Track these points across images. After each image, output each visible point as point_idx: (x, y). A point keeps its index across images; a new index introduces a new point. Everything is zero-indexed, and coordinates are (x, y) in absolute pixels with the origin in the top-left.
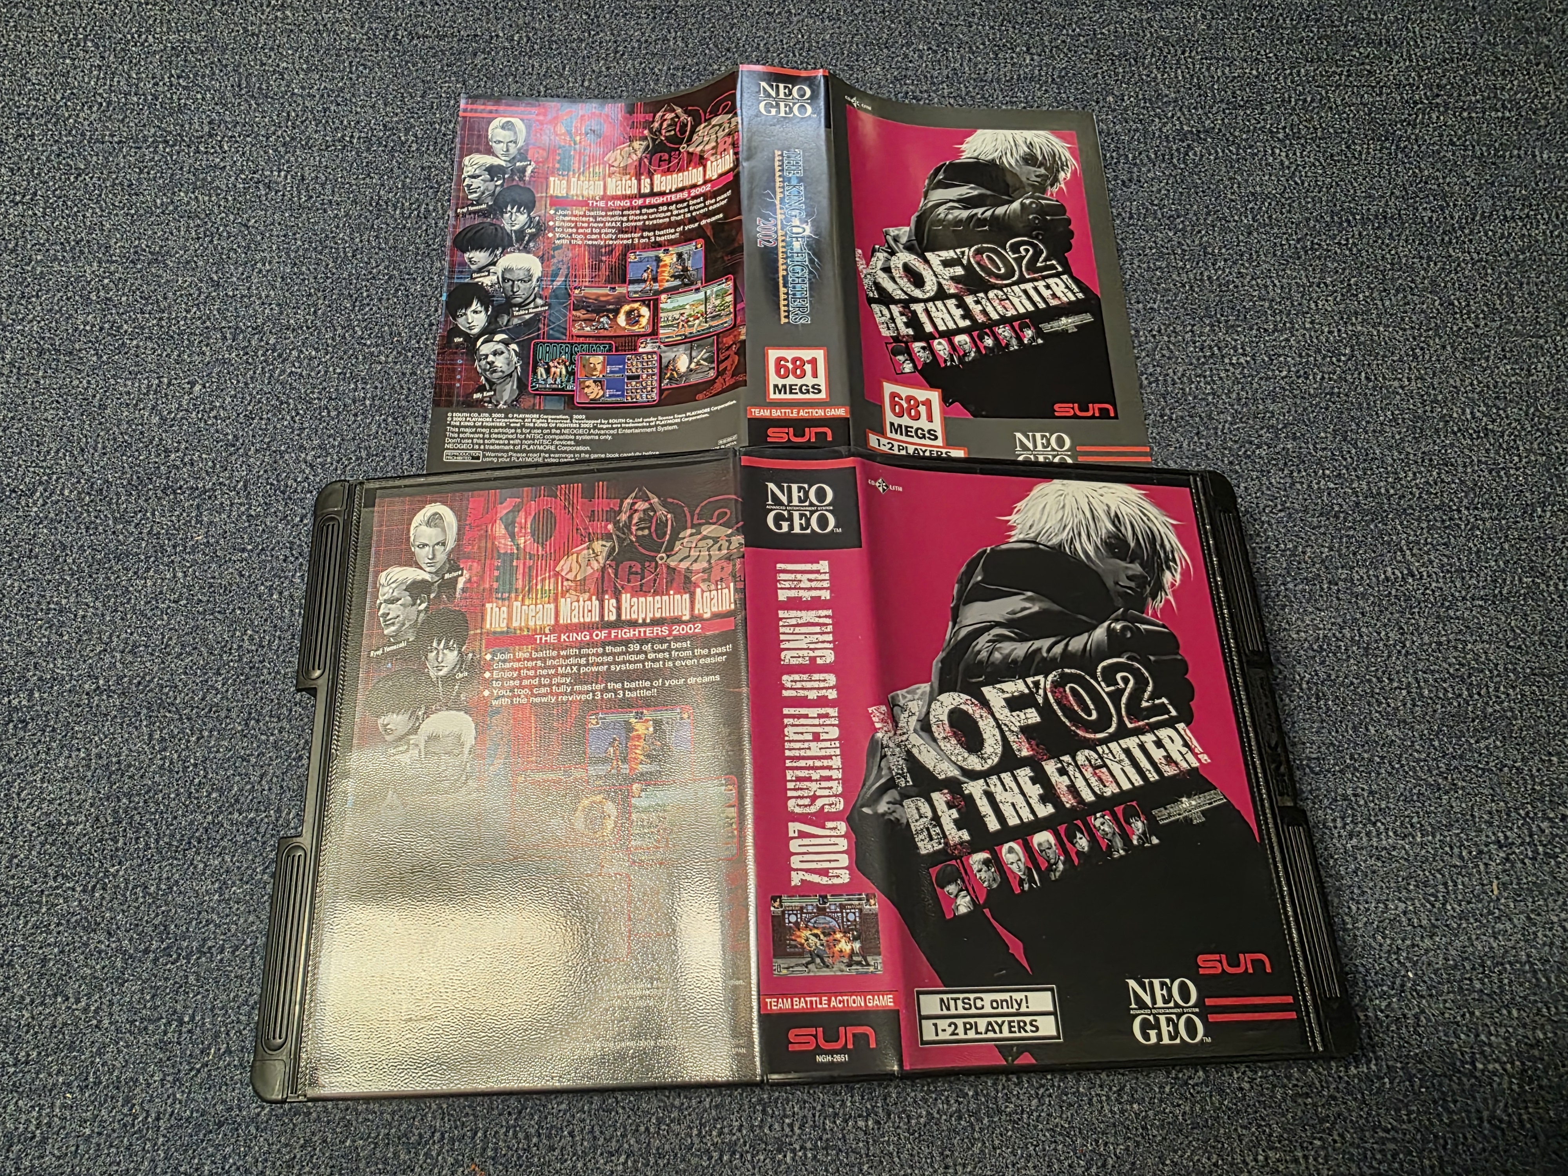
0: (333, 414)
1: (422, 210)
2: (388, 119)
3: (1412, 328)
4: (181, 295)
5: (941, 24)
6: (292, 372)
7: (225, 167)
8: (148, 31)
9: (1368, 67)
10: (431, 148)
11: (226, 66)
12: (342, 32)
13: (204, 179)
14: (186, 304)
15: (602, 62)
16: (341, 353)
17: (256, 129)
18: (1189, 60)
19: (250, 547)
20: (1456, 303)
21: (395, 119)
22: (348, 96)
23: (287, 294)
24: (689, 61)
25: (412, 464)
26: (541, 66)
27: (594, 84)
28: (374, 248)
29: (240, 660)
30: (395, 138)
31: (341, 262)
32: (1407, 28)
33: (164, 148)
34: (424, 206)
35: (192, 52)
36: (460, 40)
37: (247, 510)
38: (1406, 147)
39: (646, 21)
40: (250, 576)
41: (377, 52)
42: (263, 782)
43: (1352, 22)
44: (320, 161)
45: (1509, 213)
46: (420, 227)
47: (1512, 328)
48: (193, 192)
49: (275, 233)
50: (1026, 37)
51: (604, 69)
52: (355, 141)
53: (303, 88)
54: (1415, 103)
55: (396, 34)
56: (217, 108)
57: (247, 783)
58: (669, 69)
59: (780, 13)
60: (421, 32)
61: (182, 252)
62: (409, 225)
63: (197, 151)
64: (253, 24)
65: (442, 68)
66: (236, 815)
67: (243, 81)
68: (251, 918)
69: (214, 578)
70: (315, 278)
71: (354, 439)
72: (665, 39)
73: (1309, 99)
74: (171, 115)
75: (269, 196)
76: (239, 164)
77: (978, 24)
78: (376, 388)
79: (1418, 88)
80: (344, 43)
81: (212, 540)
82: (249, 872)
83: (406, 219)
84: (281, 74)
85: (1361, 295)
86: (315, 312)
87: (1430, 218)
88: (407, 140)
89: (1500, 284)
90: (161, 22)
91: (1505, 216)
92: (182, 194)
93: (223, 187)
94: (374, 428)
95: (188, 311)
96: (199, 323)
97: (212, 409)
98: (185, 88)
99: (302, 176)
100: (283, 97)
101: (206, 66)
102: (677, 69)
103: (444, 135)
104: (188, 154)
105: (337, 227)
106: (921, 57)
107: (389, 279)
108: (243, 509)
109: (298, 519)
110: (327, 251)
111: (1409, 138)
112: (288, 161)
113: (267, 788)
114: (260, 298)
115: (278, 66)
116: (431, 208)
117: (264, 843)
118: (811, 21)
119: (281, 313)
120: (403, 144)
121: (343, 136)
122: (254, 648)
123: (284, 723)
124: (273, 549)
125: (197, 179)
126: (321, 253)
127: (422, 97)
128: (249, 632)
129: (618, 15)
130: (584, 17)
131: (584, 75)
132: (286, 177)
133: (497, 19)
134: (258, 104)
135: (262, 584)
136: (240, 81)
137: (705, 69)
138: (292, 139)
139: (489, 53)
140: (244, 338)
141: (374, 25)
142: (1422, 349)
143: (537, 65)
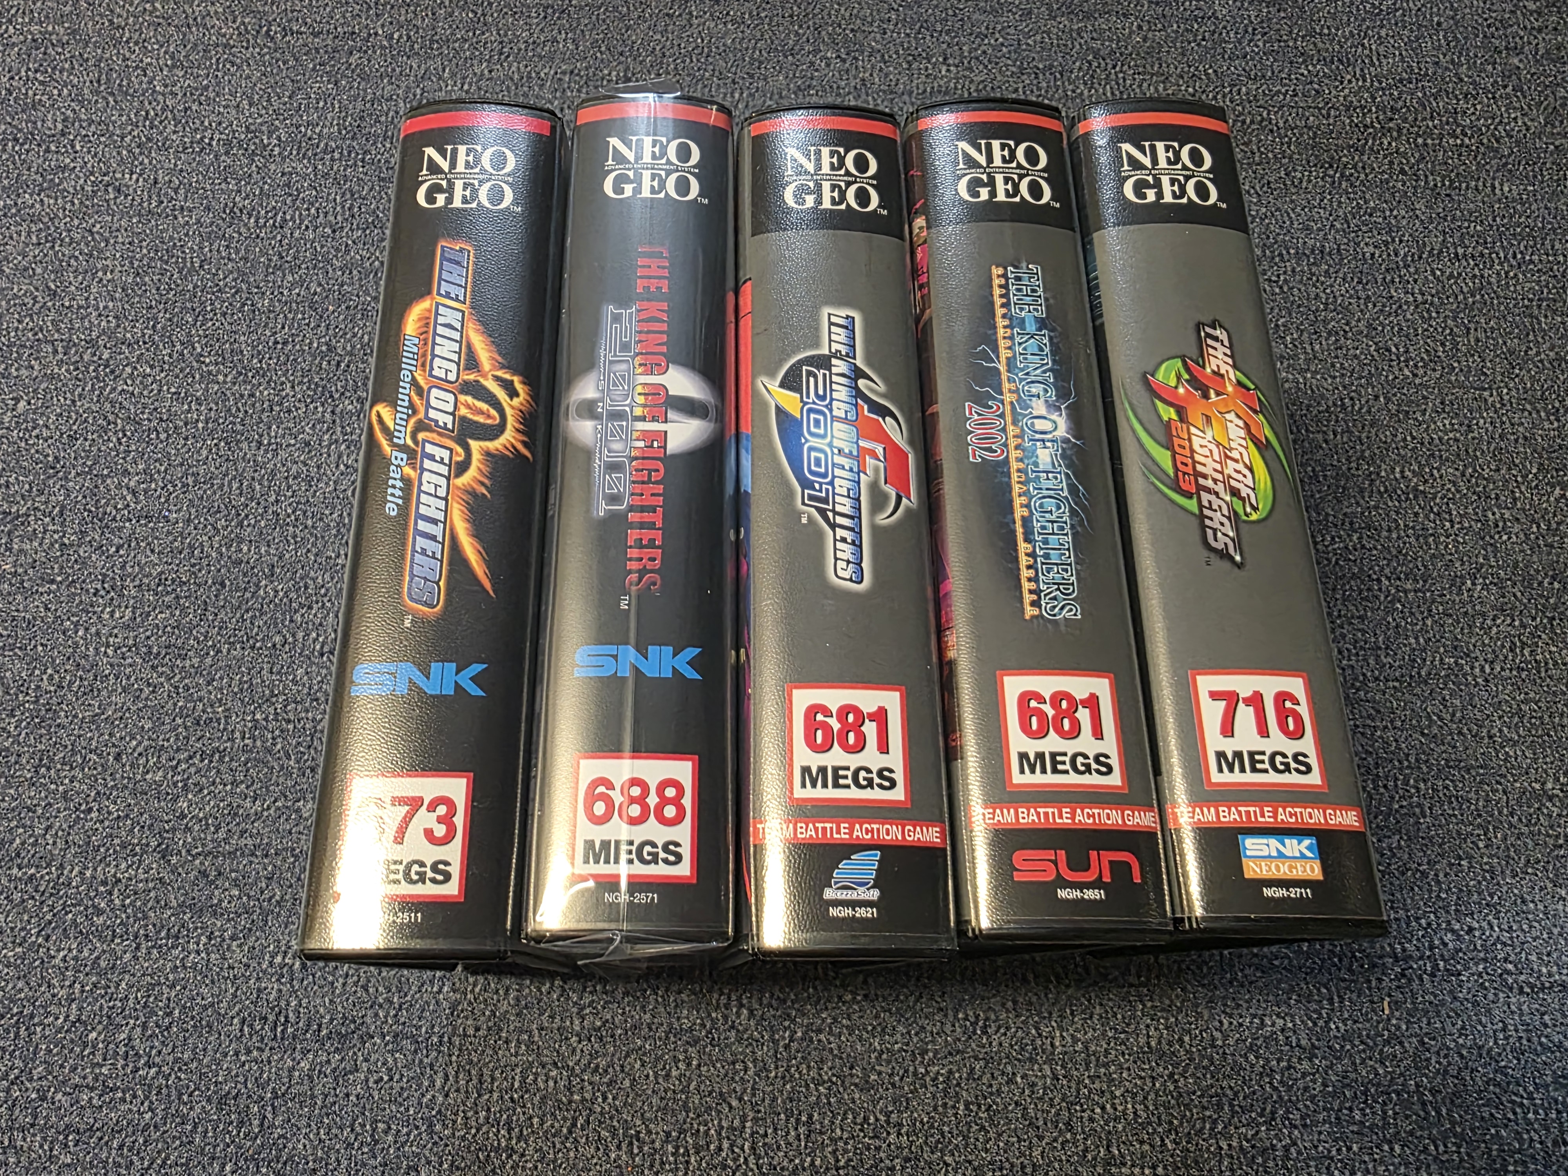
0: (163, 436)
1: (279, 218)
2: (250, 121)
3: (1343, 375)
4: (15, 305)
5: (852, 30)
6: (123, 390)
7: (75, 167)
8: (10, 21)
9: (1316, 86)
10: (294, 152)
11: (88, 59)
12: (213, 27)
13: (52, 180)
14: (19, 313)
15: (485, 65)
16: (177, 371)
17: (111, 128)
18: (1121, 75)
19: (59, 579)
20: (1394, 349)
21: (258, 121)
22: (212, 95)
23: (126, 306)
24: (578, 64)
25: (241, 494)
26: (419, 67)
27: (474, 88)
28: (223, 258)
29: (36, 702)
30: (257, 141)
31: (186, 273)
32: (1363, 45)
33: (13, 147)
34: (281, 214)
35: (53, 44)
36: (336, 37)
37: (61, 538)
38: (1351, 175)
39: (535, 21)
40: (56, 610)
41: (247, 48)
42: (48, 836)
43: (1303, 37)
44: (175, 165)
45: (1460, 251)
46: (274, 237)
47: (1453, 378)
48: (39, 195)
49: (120, 240)
50: (944, 46)
51: (486, 72)
52: (214, 143)
53: (166, 86)
54: (1366, 126)
55: (269, 30)
56: (72, 104)
57: (30, 836)
58: (556, 73)
59: (680, 15)
60: (295, 28)
61: (20, 258)
62: (262, 235)
63: (48, 151)
64: (119, 16)
65: (315, 66)
66: (15, 871)
67: (104, 76)
68: (20, 985)
69: (18, 611)
70: (158, 289)
71: (182, 465)
72: (555, 40)
73: (1248, 121)
74: (23, 111)
75: (118, 201)
76: (89, 165)
77: (893, 32)
78: (211, 409)
79: (1370, 111)
80: (214, 38)
81: (20, 570)
82: (23, 934)
83: (260, 228)
84: (144, 70)
85: (1288, 338)
86: (154, 326)
87: (1373, 255)
88: (270, 144)
89: (1444, 329)
90: (24, 13)
91: (1456, 254)
92: (27, 196)
93: (71, 190)
94: (204, 453)
95: (19, 322)
96: (30, 335)
97: (34, 428)
98: (42, 83)
99: (155, 178)
100: (143, 95)
101: (66, 60)
102: (564, 73)
103: (310, 139)
104: (38, 153)
105: (187, 235)
106: (828, 65)
107: (236, 293)
108: (56, 536)
109: (114, 549)
110: (174, 260)
111: (1355, 167)
112: (141, 164)
113: (51, 842)
114: (97, 309)
115: (142, 61)
116: (288, 217)
117: (42, 903)
118: (712, 25)
119: (118, 326)
120: (265, 147)
121: (202, 139)
122: (52, 689)
123: (77, 773)
124: (84, 582)
125: (44, 180)
126: (167, 263)
127: (290, 97)
128: (49, 671)
129: (506, 13)
130: (470, 15)
131: (464, 78)
132: (137, 180)
133: (377, 15)
134: (116, 102)
135: (69, 619)
136: (100, 77)
137: (594, 75)
138: (149, 140)
139: (366, 52)
140: (76, 352)
141: (247, 20)
142: (1352, 399)
143: (415, 66)
